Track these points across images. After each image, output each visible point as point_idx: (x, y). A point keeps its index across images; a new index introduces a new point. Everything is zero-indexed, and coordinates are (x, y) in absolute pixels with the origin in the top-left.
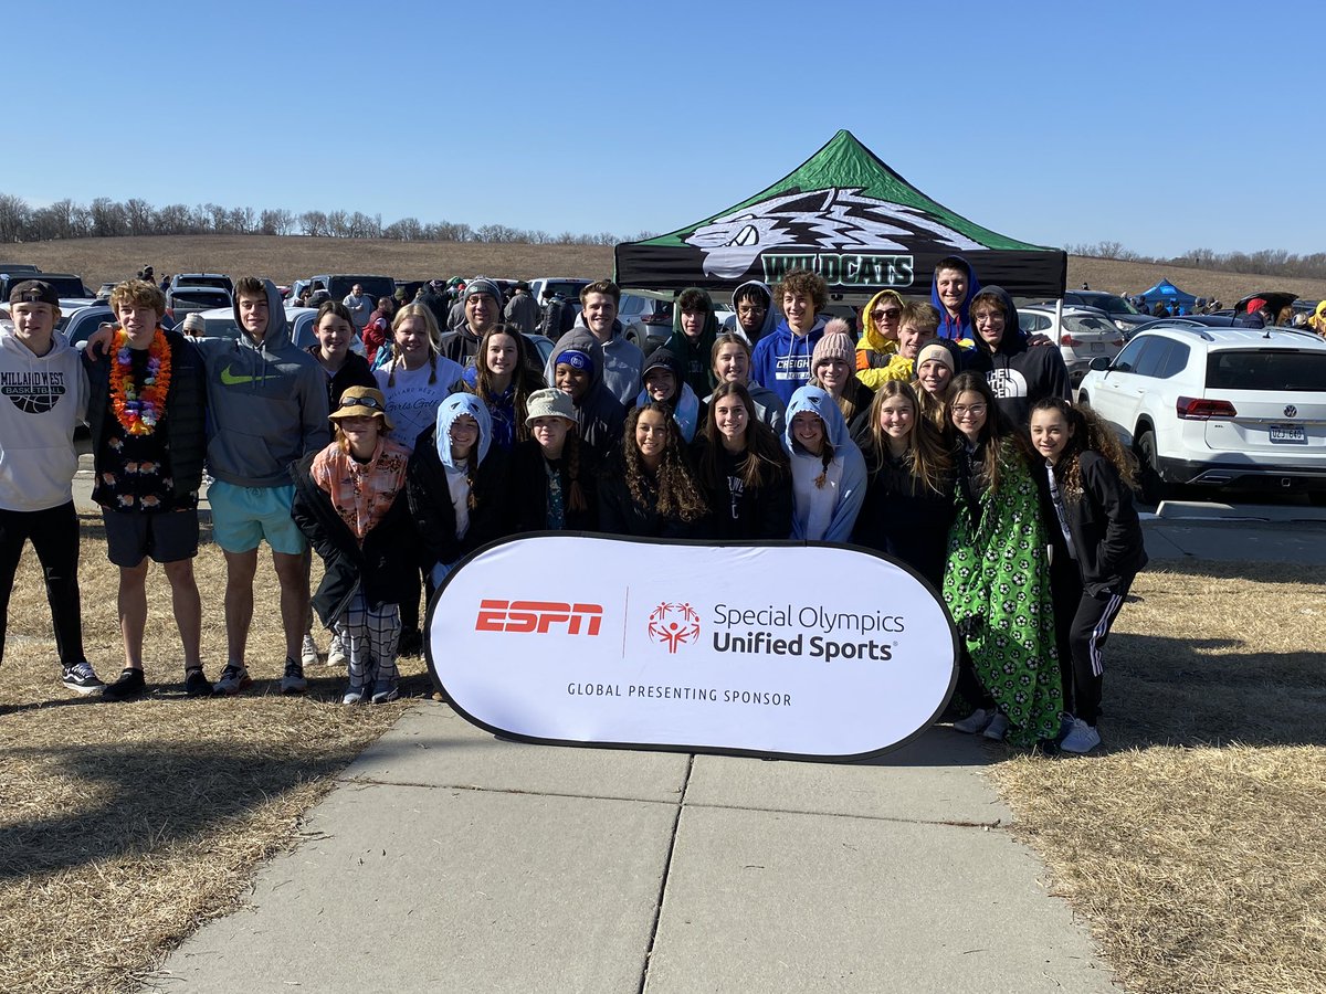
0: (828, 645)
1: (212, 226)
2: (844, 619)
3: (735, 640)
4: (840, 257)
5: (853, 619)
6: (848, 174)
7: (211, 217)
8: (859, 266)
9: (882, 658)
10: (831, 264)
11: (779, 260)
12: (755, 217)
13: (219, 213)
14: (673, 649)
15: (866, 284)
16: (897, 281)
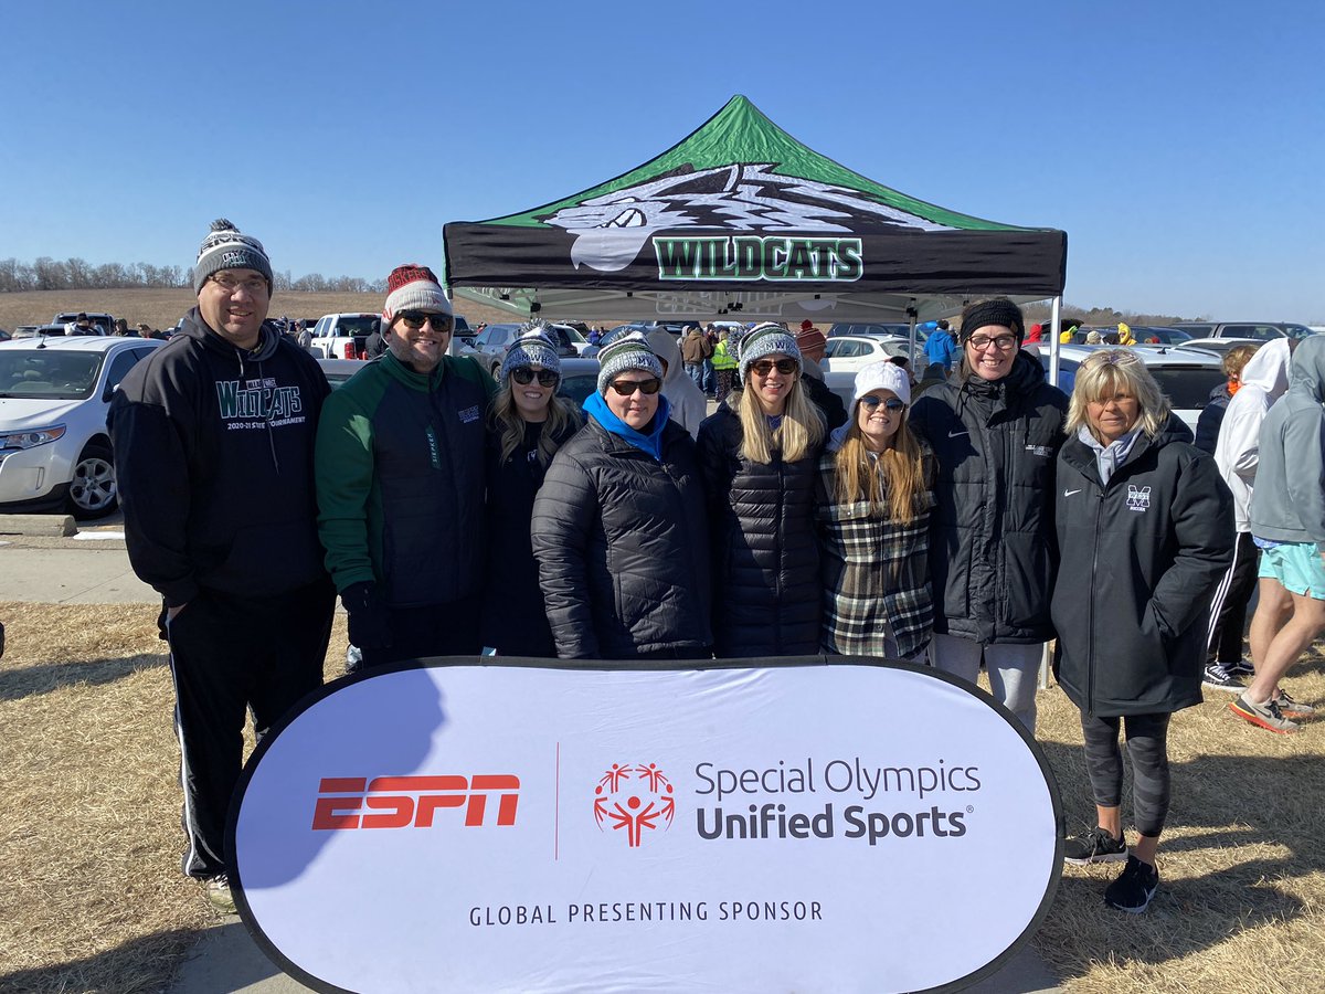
0: (872, 818)
1: (144, 280)
2: (892, 776)
3: (730, 819)
4: (762, 240)
5: (905, 775)
6: (751, 146)
7: (143, 273)
8: (788, 253)
9: (953, 833)
10: (750, 251)
11: (678, 245)
12: (637, 200)
13: (150, 270)
14: (635, 840)
15: (799, 279)
16: (841, 274)
